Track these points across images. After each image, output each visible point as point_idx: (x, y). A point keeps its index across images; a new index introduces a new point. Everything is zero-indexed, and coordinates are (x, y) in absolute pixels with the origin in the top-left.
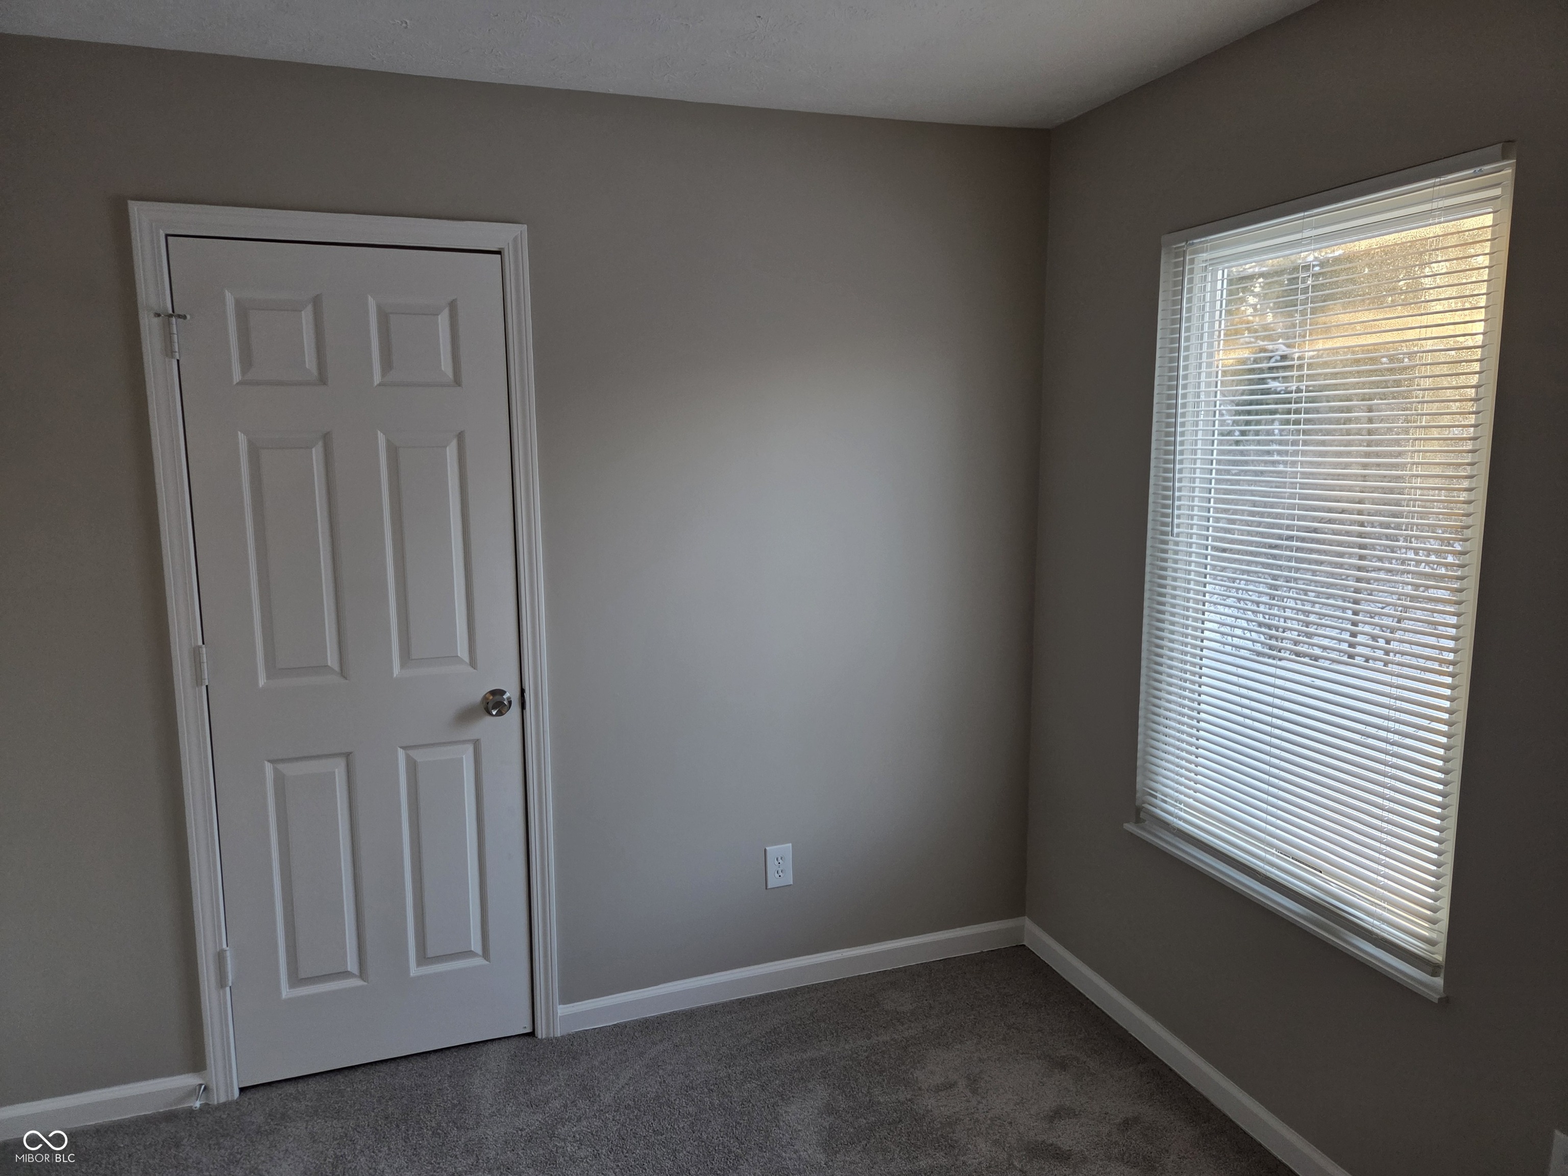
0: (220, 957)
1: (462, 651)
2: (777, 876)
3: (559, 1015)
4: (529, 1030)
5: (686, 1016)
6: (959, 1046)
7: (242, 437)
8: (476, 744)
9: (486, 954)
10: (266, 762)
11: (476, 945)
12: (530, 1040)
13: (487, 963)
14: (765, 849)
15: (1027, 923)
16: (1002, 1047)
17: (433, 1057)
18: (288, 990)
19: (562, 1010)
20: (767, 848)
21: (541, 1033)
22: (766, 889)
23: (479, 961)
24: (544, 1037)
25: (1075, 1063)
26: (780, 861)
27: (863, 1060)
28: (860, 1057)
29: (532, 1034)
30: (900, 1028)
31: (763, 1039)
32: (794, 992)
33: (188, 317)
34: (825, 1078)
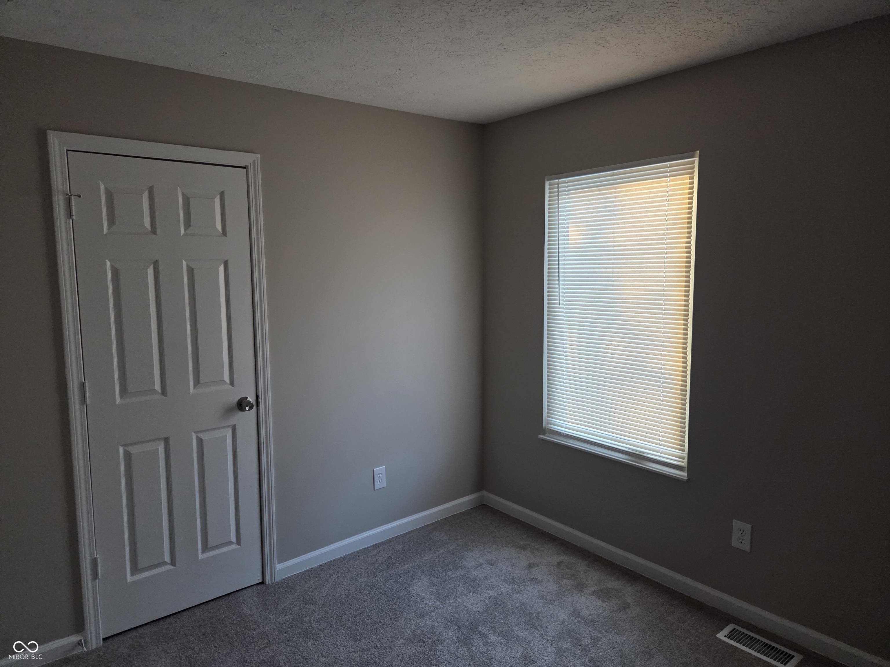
0: (94, 562)
1: (227, 378)
2: (379, 483)
3: (277, 570)
4: (260, 581)
5: (341, 560)
6: (476, 549)
7: (108, 263)
8: (234, 428)
9: (238, 542)
10: (120, 446)
11: (233, 539)
12: (262, 585)
13: (240, 547)
14: (373, 470)
15: (485, 493)
16: (495, 545)
17: (212, 604)
18: (130, 577)
19: (278, 567)
20: (374, 469)
21: (268, 581)
22: (374, 490)
23: (235, 546)
24: (269, 583)
25: (528, 546)
26: (380, 475)
27: (437, 562)
28: (435, 562)
29: (262, 583)
30: (446, 546)
31: (385, 563)
32: (389, 541)
33: (82, 196)
34: (423, 573)
